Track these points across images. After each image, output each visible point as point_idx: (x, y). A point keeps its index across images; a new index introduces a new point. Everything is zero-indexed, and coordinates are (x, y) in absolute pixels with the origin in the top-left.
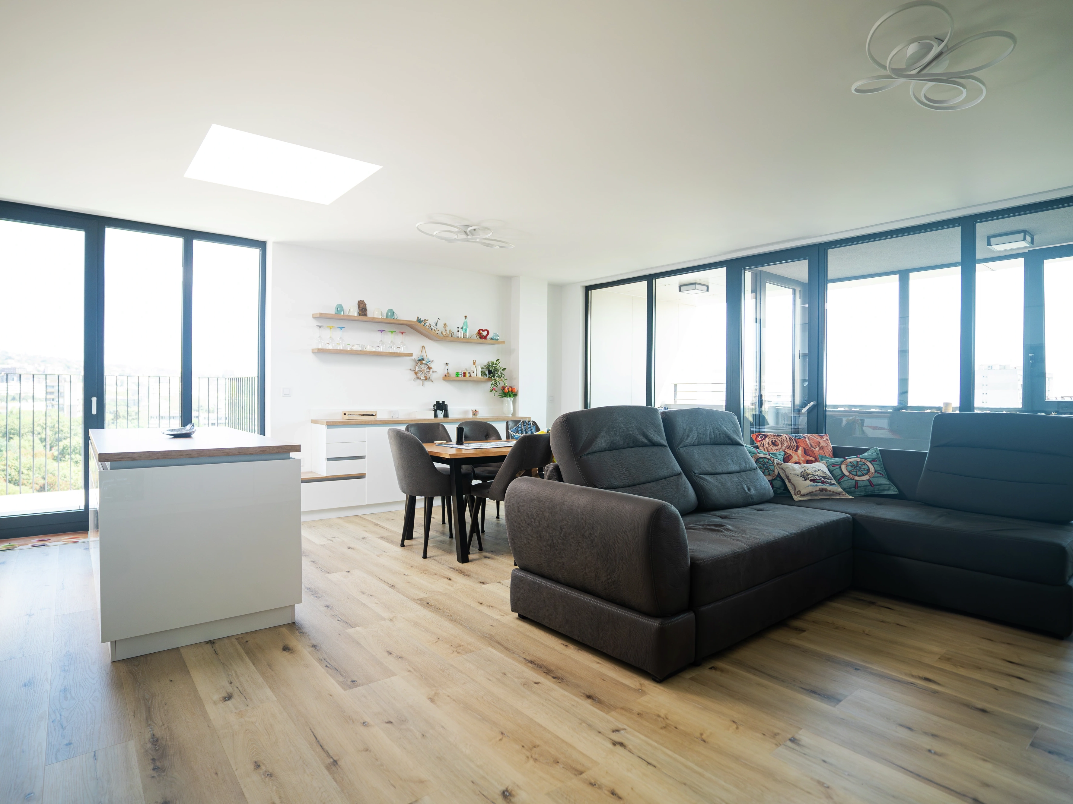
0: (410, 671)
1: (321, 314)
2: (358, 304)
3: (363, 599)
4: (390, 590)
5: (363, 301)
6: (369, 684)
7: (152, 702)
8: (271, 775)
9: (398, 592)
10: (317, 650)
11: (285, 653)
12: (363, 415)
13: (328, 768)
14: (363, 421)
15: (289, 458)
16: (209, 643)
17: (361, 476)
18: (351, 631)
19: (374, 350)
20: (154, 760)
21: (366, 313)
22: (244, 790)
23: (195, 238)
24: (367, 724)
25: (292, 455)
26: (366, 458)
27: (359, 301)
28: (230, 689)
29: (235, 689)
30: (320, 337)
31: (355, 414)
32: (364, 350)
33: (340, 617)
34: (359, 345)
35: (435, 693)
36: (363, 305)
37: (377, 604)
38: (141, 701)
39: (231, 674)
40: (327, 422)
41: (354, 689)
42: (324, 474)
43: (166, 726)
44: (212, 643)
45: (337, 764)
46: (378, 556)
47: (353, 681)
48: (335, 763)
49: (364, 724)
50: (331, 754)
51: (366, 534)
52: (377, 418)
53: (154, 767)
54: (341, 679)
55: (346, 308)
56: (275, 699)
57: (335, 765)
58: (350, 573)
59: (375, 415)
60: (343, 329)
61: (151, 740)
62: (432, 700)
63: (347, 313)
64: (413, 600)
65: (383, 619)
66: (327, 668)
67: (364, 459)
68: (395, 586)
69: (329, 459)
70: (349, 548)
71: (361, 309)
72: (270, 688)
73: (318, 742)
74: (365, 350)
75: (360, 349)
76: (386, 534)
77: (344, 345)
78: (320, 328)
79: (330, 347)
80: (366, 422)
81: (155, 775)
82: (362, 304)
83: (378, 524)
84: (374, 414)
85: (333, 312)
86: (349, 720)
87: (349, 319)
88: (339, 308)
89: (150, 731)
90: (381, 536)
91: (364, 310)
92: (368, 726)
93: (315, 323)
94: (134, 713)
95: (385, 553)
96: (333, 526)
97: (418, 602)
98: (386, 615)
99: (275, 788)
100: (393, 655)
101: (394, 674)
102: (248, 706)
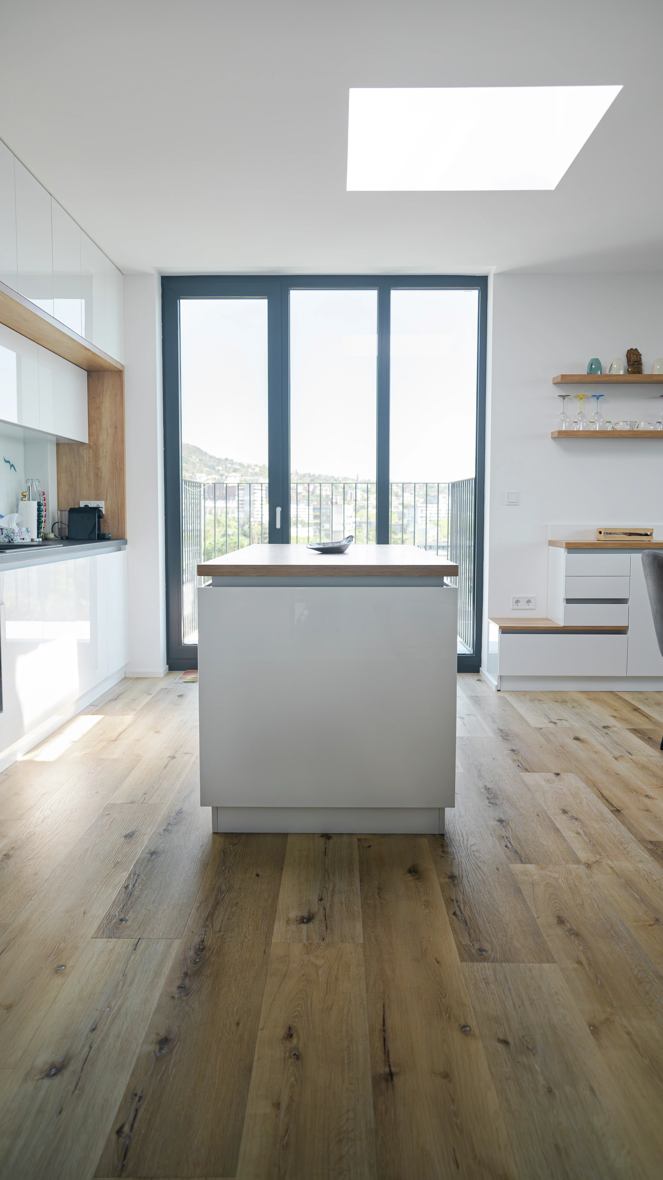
0: (580, 963)
1: (563, 376)
2: (627, 356)
3: (561, 821)
4: (610, 816)
5: (636, 349)
6: (504, 964)
7: (225, 895)
8: (298, 1057)
9: (623, 822)
10: (454, 885)
11: (409, 877)
12: (631, 534)
13: (376, 1080)
14: (626, 544)
15: (442, 584)
16: (325, 837)
17: (621, 631)
18: (518, 867)
19: (651, 428)
20: (186, 974)
21: (641, 369)
22: (255, 1064)
23: (393, 288)
24: (468, 1031)
25: (447, 580)
26: (630, 602)
27: (628, 350)
28: (315, 907)
29: (322, 910)
30: (563, 413)
31: (617, 531)
32: (635, 429)
33: (512, 842)
34: (627, 422)
35: (607, 1019)
36: (635, 356)
37: (579, 834)
38: (215, 892)
39: (328, 886)
40: (567, 544)
41: (475, 964)
42: (561, 623)
43: (222, 933)
44: (328, 837)
45: (392, 1080)
46: (616, 758)
47: (481, 950)
48: (389, 1078)
49: (464, 1030)
50: (391, 1060)
51: (612, 722)
52: (654, 539)
53: (181, 984)
54: (466, 941)
55: (605, 364)
56: (361, 941)
57: (387, 1081)
58: (558, 777)
59: (651, 535)
60: (601, 398)
61: (198, 947)
62: (594, 1029)
63: (607, 372)
64: (642, 841)
65: (577, 861)
66: (454, 916)
67: (627, 603)
68: (621, 811)
69: (569, 601)
70: (577, 739)
71: (631, 363)
72: (363, 923)
73: (384, 1031)
74: (637, 429)
75: (628, 428)
76: (645, 725)
77: (601, 424)
78: (564, 399)
79: (580, 427)
80: (630, 544)
81: (176, 996)
82: (634, 354)
83: (639, 709)
84: (649, 534)
85: (584, 371)
86: (444, 1013)
87: (612, 381)
88: (595, 365)
89: (202, 934)
90: (635, 728)
91: (638, 364)
92: (467, 1035)
93: (557, 391)
94: (200, 904)
95: (630, 756)
96: (567, 702)
97: (649, 847)
98: (583, 855)
99: (293, 1079)
100: (565, 925)
101: (551, 960)
102: (324, 940)
